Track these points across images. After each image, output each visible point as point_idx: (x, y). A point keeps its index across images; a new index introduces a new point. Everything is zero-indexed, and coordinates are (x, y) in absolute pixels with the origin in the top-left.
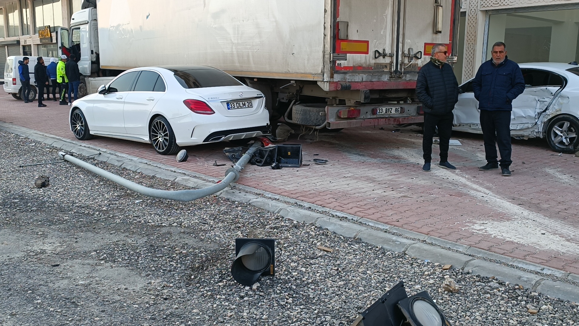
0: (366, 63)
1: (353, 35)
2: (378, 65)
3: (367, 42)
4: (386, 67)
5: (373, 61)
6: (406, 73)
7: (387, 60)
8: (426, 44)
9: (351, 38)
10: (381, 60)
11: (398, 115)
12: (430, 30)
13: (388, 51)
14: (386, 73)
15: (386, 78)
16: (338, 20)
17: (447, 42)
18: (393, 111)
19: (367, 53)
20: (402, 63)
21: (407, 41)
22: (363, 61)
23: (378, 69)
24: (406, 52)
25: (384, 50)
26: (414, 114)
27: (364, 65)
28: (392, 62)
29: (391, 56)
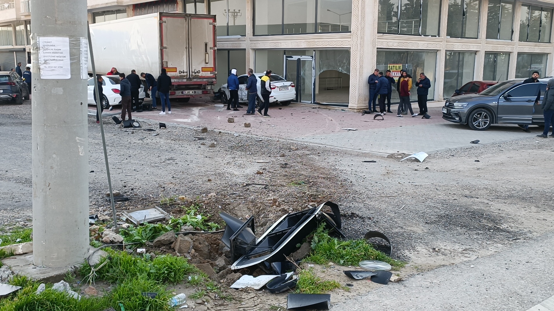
0: (176, 75)
1: (170, 66)
2: (181, 76)
3: (176, 68)
4: (185, 76)
5: (179, 75)
6: (194, 78)
7: (185, 74)
8: (202, 68)
9: (168, 67)
10: (182, 74)
11: (193, 94)
12: (204, 62)
13: (185, 71)
14: (185, 79)
15: (185, 80)
16: (163, 61)
17: (213, 66)
18: (191, 92)
19: (176, 72)
20: (192, 75)
21: (193, 67)
22: (175, 74)
23: (182, 77)
24: (193, 71)
25: (183, 70)
26: (201, 93)
27: (175, 76)
28: (187, 75)
29: (187, 72)
